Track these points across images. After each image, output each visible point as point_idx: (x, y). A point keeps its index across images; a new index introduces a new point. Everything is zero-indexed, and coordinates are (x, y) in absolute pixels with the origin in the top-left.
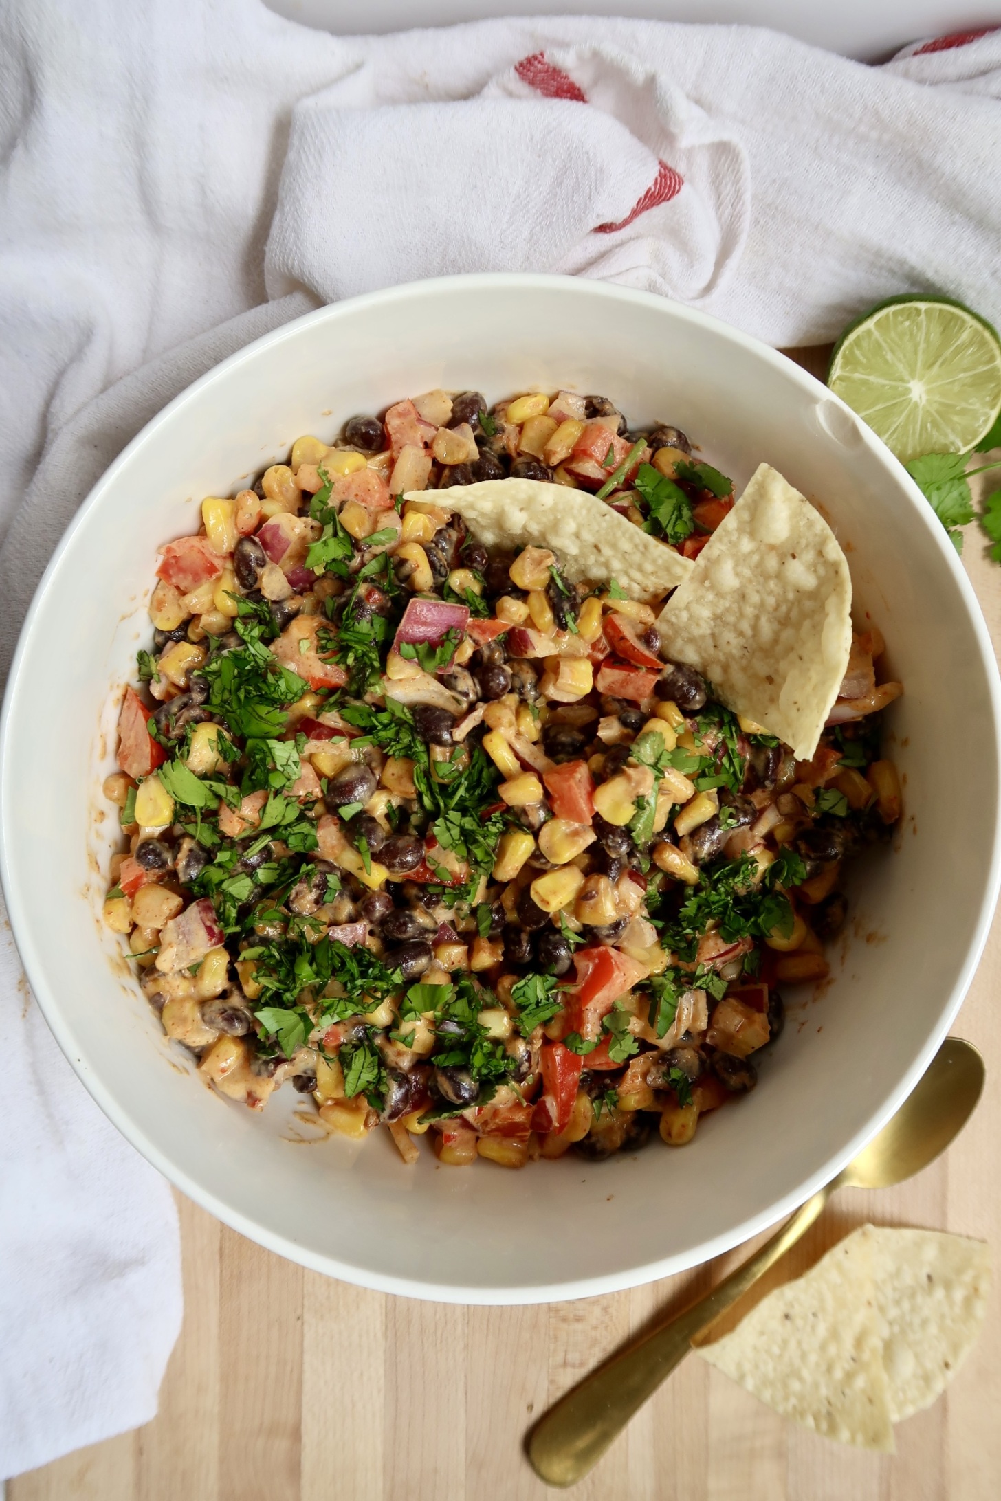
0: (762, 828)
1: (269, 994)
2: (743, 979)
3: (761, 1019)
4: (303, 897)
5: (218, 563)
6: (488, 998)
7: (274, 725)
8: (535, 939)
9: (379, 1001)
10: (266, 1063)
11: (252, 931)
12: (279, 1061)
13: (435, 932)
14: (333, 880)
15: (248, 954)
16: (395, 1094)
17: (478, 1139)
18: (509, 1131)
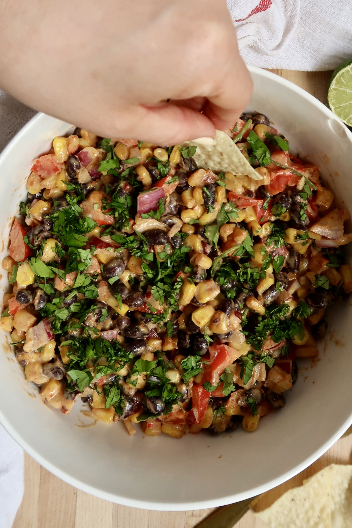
0: (292, 291)
1: (73, 363)
2: (281, 357)
3: (289, 377)
4: (91, 319)
5: (59, 167)
6: (170, 365)
7: (81, 242)
8: (192, 337)
9: (123, 367)
10: (71, 393)
11: (66, 333)
12: (77, 392)
13: (148, 334)
14: (104, 311)
15: (64, 343)
16: (128, 406)
17: (162, 424)
18: (176, 422)
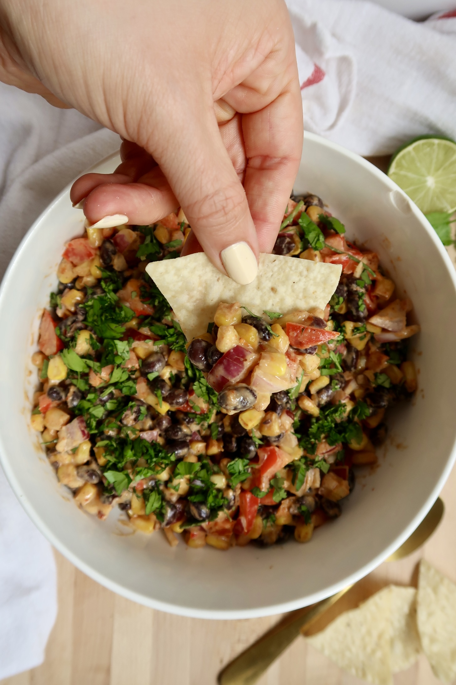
0: (349, 391)
1: (111, 464)
2: (337, 463)
3: (345, 483)
4: (129, 417)
5: (93, 252)
6: (216, 469)
7: (118, 333)
8: (239, 441)
9: (164, 469)
10: (108, 497)
11: (102, 433)
12: (114, 497)
13: (191, 436)
14: (143, 409)
15: (100, 444)
16: (169, 513)
17: (206, 536)
18: (222, 532)
